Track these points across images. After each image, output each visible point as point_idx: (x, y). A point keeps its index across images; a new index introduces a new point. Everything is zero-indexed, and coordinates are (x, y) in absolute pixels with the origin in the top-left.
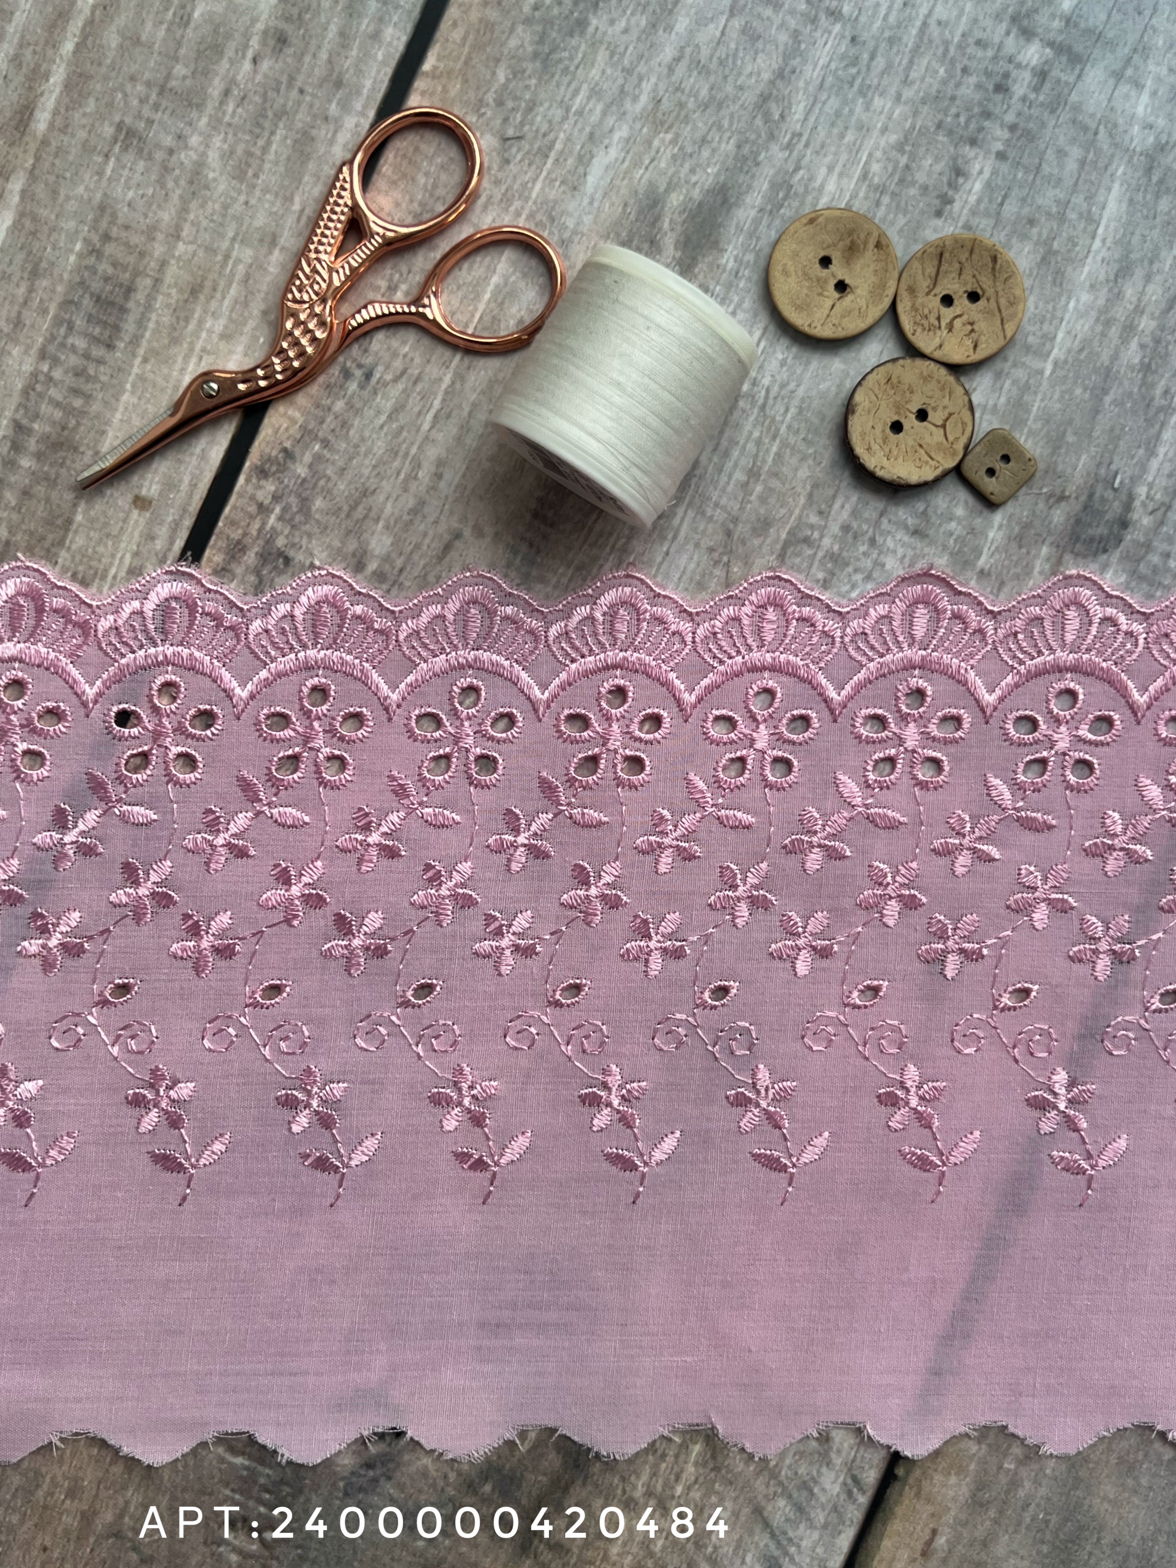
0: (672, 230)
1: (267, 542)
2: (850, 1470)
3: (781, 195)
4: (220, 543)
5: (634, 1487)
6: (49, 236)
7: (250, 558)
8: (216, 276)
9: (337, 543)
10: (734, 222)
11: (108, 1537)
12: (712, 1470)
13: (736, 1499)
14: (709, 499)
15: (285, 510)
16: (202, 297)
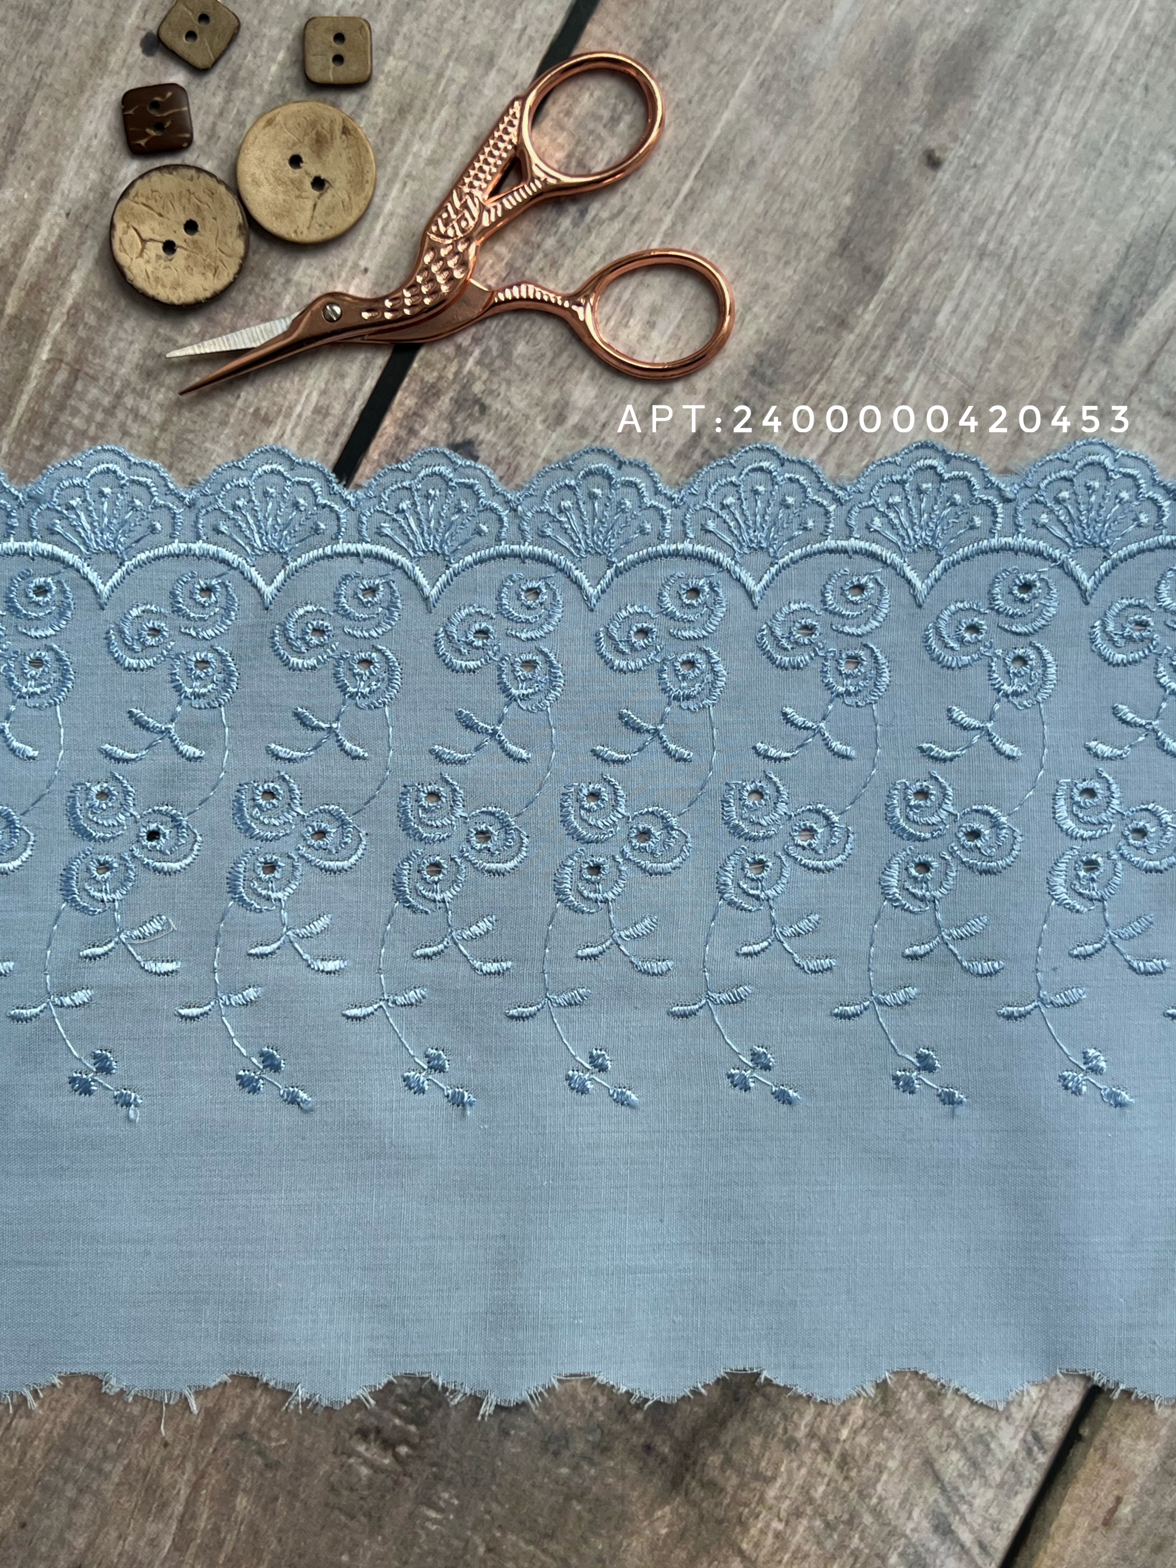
0: (923, 71)
1: (464, 387)
2: (1031, 1426)
3: (1043, 40)
4: (413, 385)
5: (797, 1427)
6: (250, 43)
7: (445, 403)
8: (427, 95)
9: (537, 392)
10: (990, 67)
11: (233, 1438)
12: (881, 1415)
13: (905, 1448)
14: (944, 364)
15: (484, 353)
16: (410, 118)
